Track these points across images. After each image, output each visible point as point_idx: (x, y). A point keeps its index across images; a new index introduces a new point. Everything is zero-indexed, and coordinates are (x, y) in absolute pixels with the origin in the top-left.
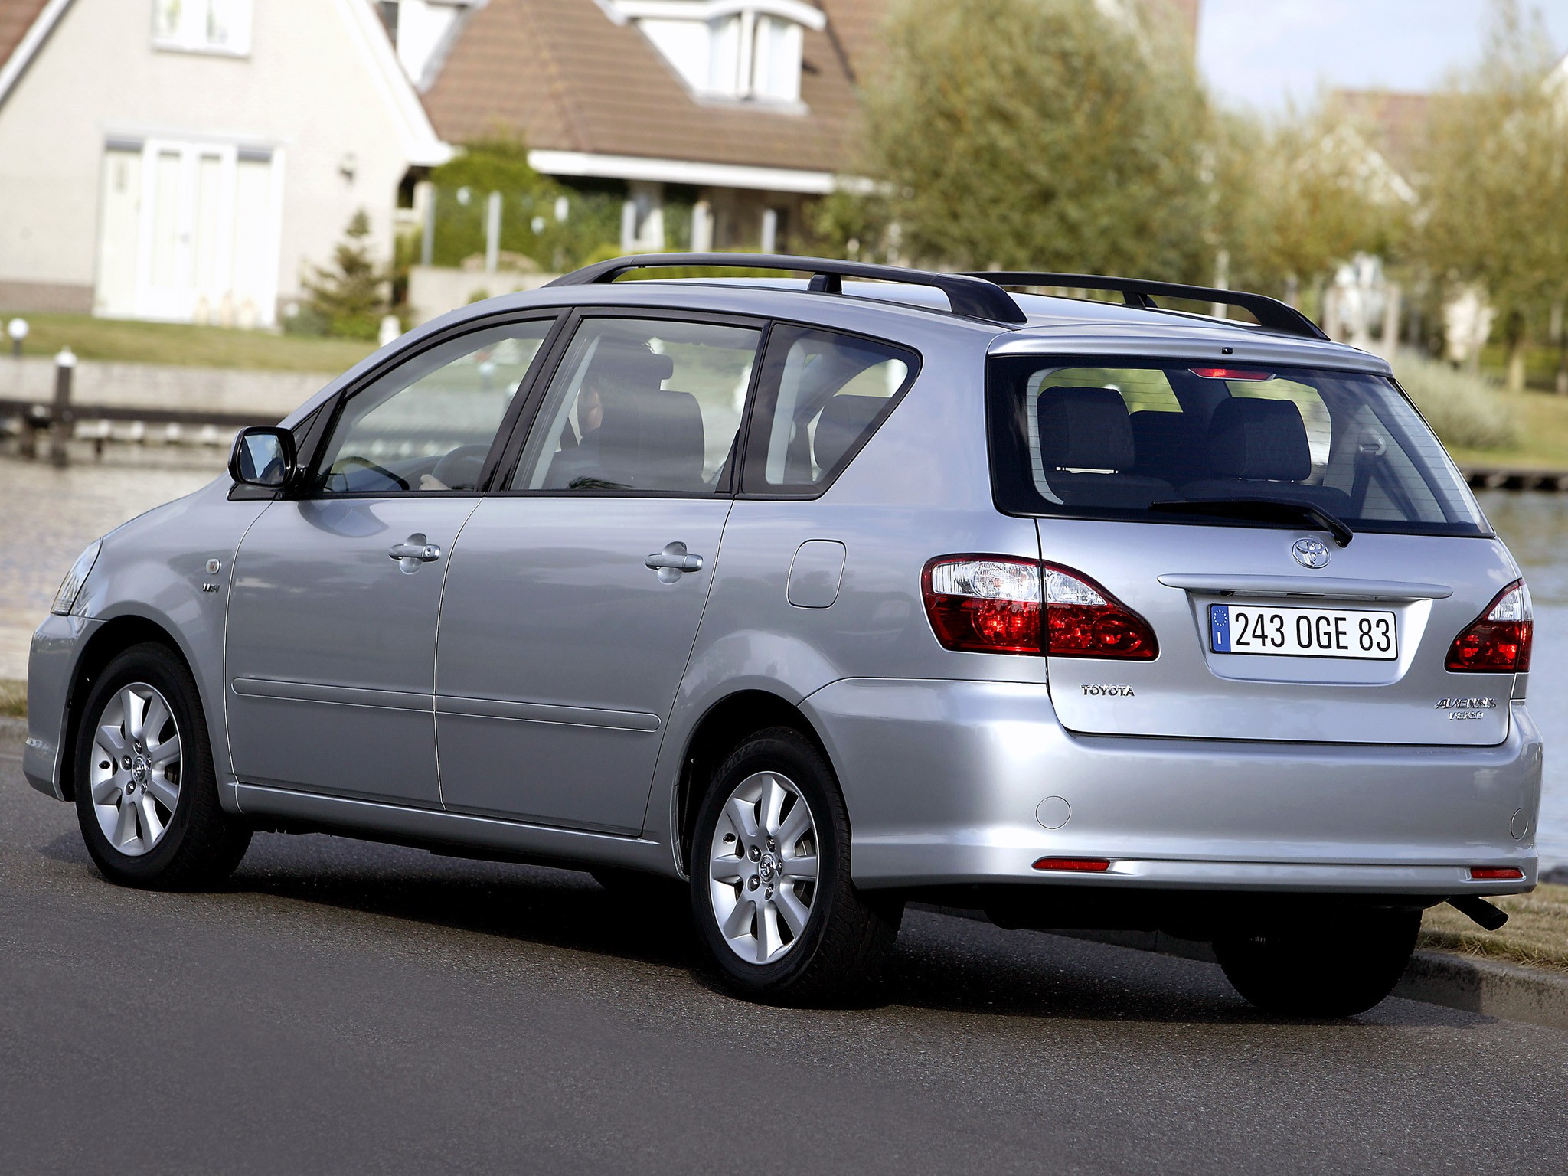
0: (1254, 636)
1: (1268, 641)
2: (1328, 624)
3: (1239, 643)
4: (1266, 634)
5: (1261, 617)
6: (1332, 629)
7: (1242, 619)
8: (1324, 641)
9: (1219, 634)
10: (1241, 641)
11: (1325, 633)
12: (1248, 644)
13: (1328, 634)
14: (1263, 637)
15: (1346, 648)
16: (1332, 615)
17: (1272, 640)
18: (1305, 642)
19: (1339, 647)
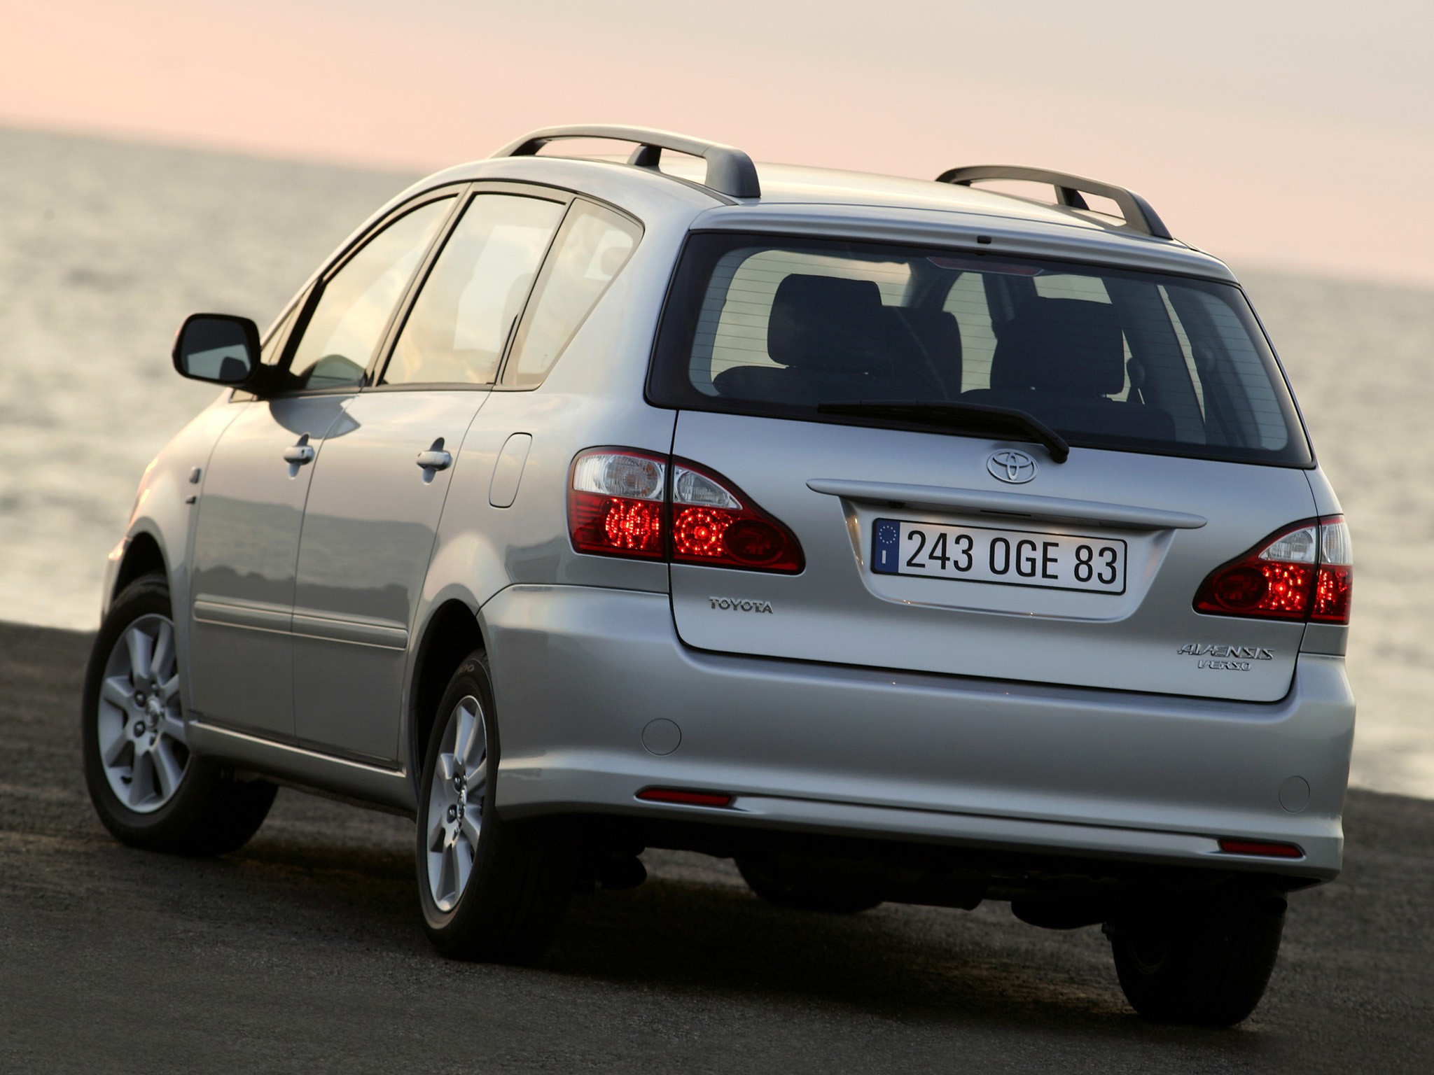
0: (931, 557)
1: (950, 564)
2: (1034, 548)
3: (910, 563)
4: (947, 556)
5: (943, 537)
6: (1038, 555)
7: (917, 538)
8: (1026, 567)
9: (884, 553)
10: (913, 562)
11: (1028, 559)
12: (923, 566)
13: (1033, 561)
14: (944, 559)
15: (1056, 577)
16: (1039, 541)
17: (956, 563)
18: (1000, 565)
19: (1045, 575)
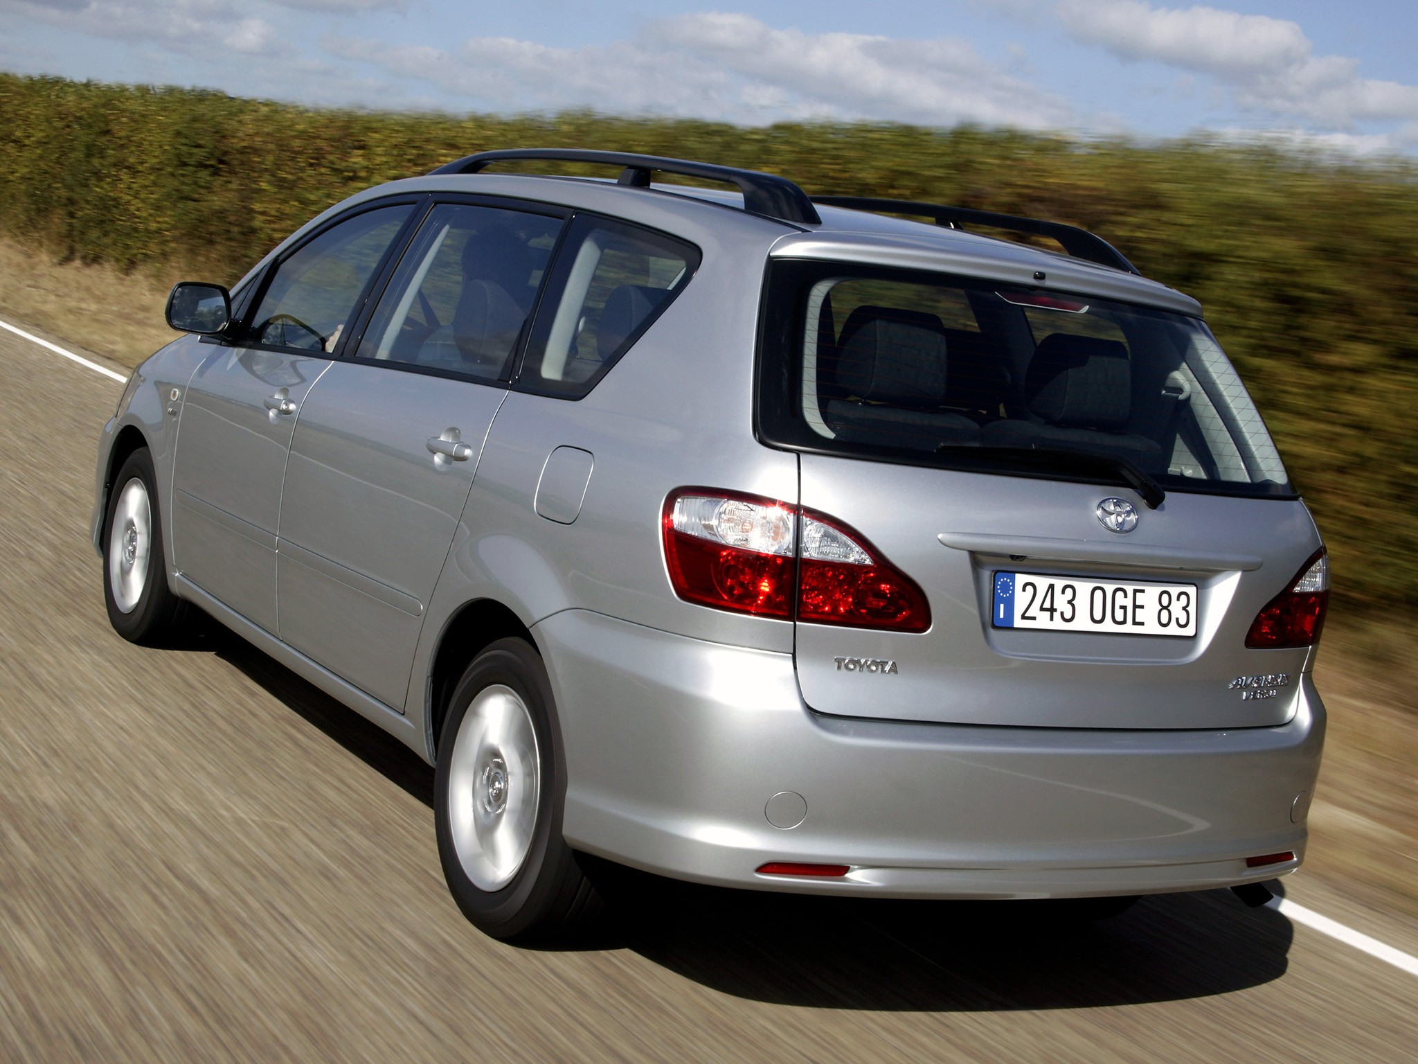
0: (1042, 609)
1: (1057, 615)
2: (1126, 596)
3: (1024, 617)
4: (1055, 607)
5: (1052, 587)
6: (1129, 603)
7: (1030, 589)
8: (1119, 615)
9: (1002, 606)
10: (1026, 615)
11: (1121, 607)
12: (1034, 618)
13: (1124, 608)
14: (1052, 610)
15: (1142, 624)
16: (1129, 589)
17: (1062, 614)
18: (1098, 616)
19: (1135, 623)
